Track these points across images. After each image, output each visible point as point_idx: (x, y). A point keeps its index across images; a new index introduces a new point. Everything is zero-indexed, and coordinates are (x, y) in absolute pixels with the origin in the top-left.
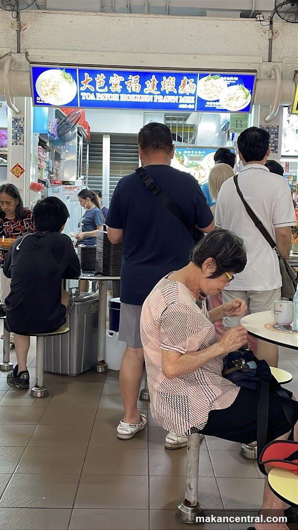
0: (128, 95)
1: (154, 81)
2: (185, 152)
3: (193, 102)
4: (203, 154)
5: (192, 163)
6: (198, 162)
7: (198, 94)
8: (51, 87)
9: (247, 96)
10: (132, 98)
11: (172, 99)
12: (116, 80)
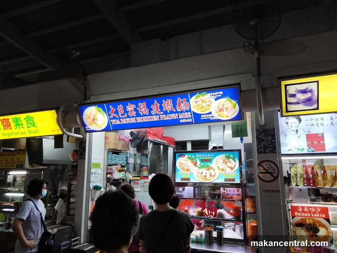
0: (142, 117)
1: (156, 104)
2: (198, 156)
3: (190, 116)
4: (212, 156)
5: (203, 164)
6: (209, 164)
7: (192, 109)
8: (92, 119)
9: (235, 106)
10: (145, 119)
11: (174, 116)
12: (130, 107)
